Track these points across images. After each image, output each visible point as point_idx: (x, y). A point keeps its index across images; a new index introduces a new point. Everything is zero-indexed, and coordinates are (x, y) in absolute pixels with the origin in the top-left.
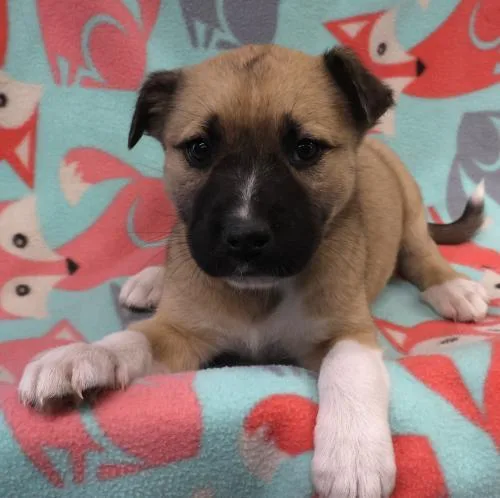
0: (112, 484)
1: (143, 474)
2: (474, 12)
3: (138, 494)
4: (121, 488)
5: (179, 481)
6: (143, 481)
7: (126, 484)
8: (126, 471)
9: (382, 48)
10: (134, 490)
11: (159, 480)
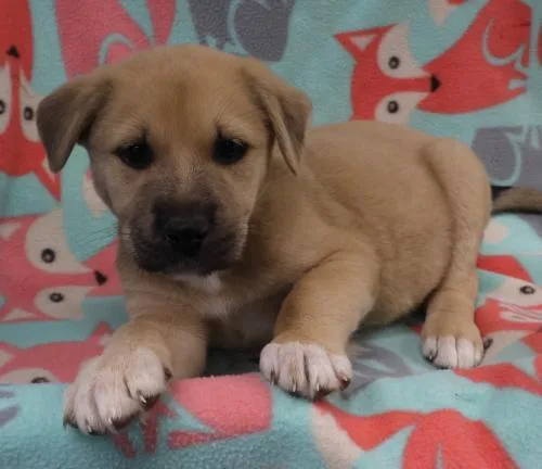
0: (183, 453)
1: (214, 444)
2: (487, 30)
3: (207, 466)
4: (192, 457)
5: (250, 456)
6: (213, 453)
7: (197, 454)
8: (197, 440)
9: (395, 62)
10: (204, 461)
11: (230, 453)
